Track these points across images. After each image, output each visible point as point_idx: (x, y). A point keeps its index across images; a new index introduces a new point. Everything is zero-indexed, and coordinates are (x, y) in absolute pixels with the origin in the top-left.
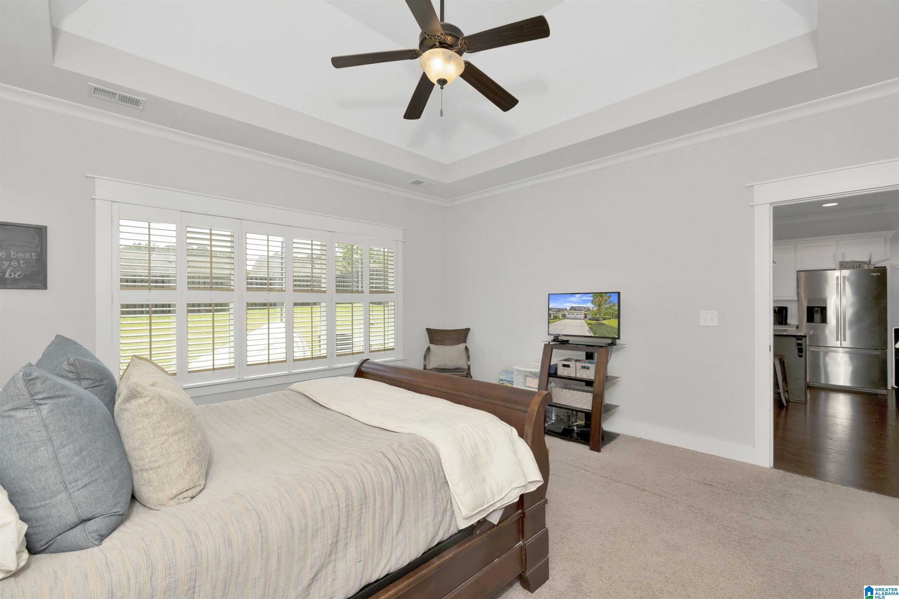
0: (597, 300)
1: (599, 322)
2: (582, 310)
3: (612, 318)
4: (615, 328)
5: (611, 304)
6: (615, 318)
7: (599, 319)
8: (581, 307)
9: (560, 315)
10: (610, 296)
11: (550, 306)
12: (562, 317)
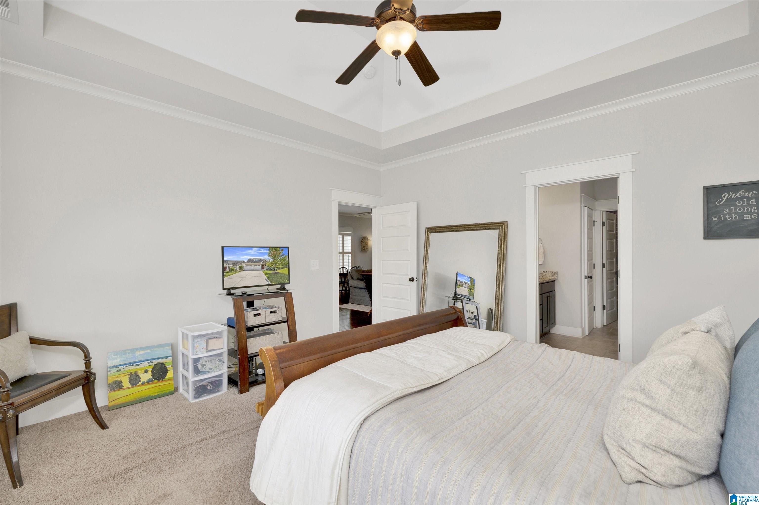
0: (273, 253)
1: (275, 271)
2: (260, 262)
3: (285, 267)
4: (286, 275)
5: (284, 256)
6: (287, 267)
7: (275, 269)
8: (259, 259)
9: (237, 267)
10: (282, 250)
11: (224, 258)
12: (239, 269)
